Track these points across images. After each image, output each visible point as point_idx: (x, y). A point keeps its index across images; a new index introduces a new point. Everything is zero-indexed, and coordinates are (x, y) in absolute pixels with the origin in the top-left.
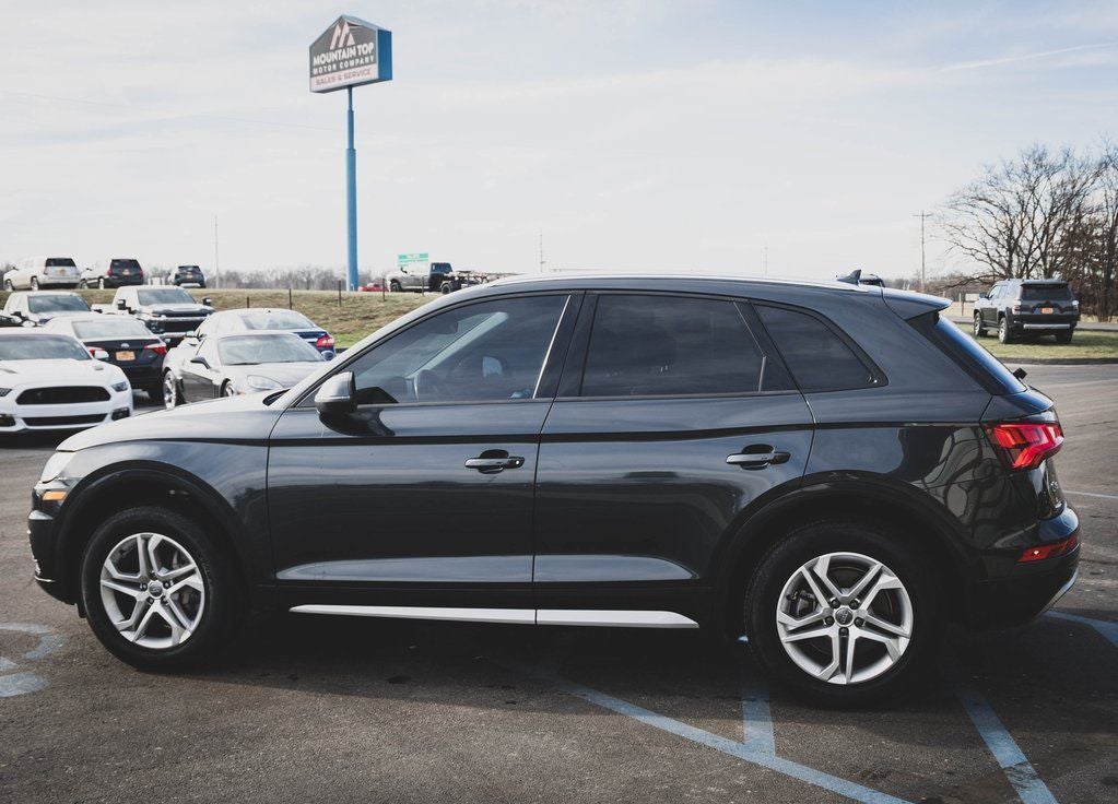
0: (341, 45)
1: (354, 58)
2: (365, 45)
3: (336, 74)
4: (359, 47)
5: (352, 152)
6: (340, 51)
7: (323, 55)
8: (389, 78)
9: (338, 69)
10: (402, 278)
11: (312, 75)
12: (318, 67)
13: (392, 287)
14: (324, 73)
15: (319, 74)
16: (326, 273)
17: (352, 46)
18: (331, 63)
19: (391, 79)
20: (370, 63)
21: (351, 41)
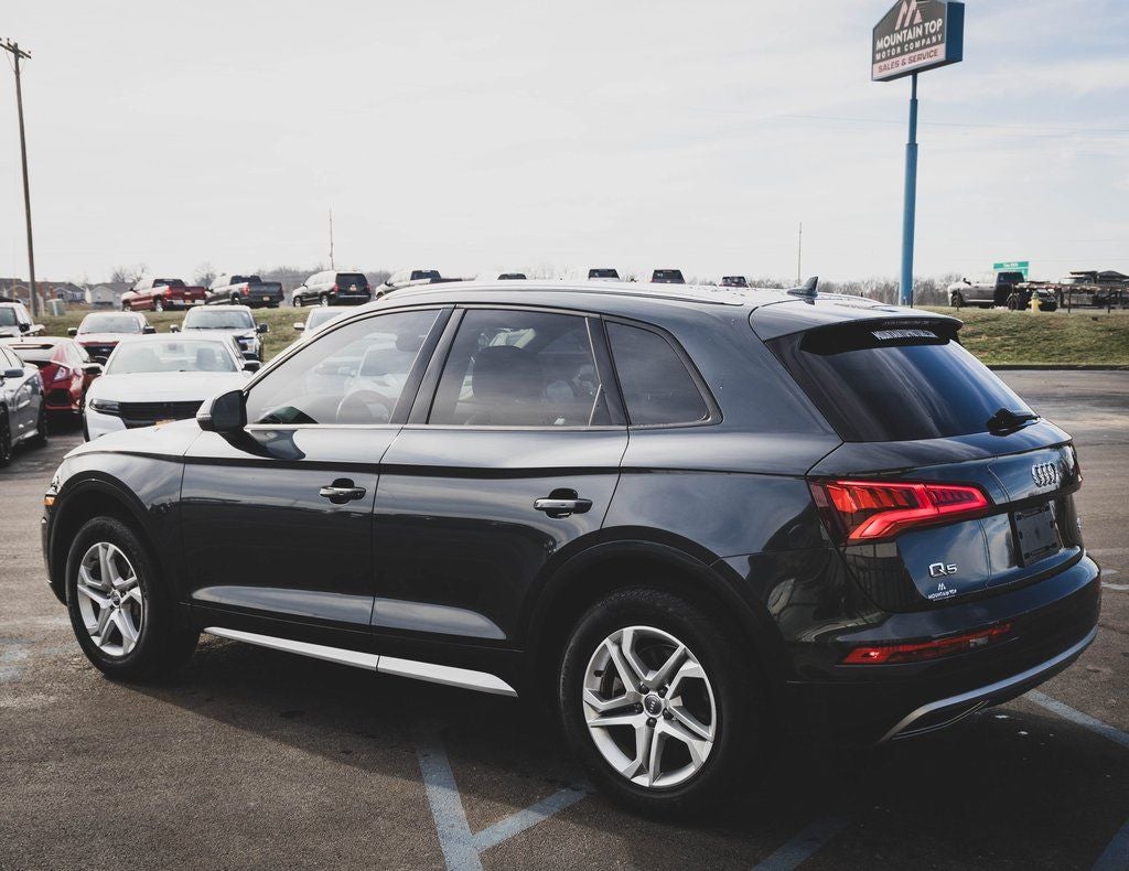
0: (906, 25)
1: (920, 38)
2: (934, 22)
3: (900, 59)
4: (926, 25)
5: (912, 147)
6: (905, 32)
7: (887, 37)
8: (959, 59)
9: (903, 53)
10: (965, 290)
11: (874, 62)
12: (881, 51)
13: (953, 300)
14: (887, 58)
15: (882, 60)
16: (926, 284)
17: (918, 25)
18: (896, 46)
19: (961, 60)
20: (938, 43)
21: (918, 19)
